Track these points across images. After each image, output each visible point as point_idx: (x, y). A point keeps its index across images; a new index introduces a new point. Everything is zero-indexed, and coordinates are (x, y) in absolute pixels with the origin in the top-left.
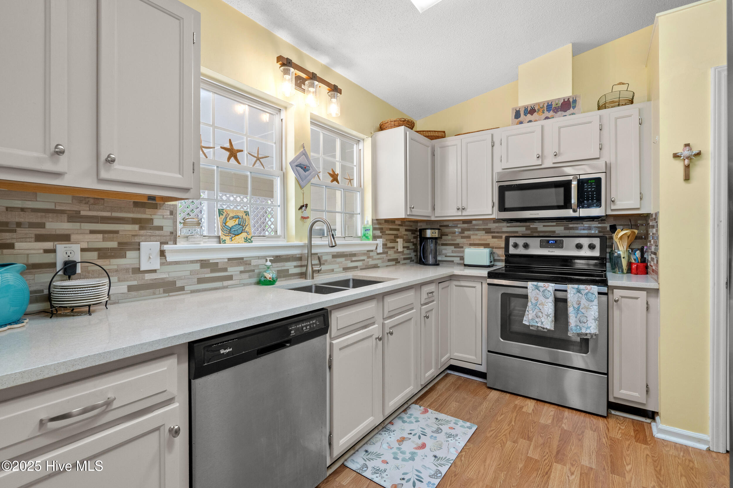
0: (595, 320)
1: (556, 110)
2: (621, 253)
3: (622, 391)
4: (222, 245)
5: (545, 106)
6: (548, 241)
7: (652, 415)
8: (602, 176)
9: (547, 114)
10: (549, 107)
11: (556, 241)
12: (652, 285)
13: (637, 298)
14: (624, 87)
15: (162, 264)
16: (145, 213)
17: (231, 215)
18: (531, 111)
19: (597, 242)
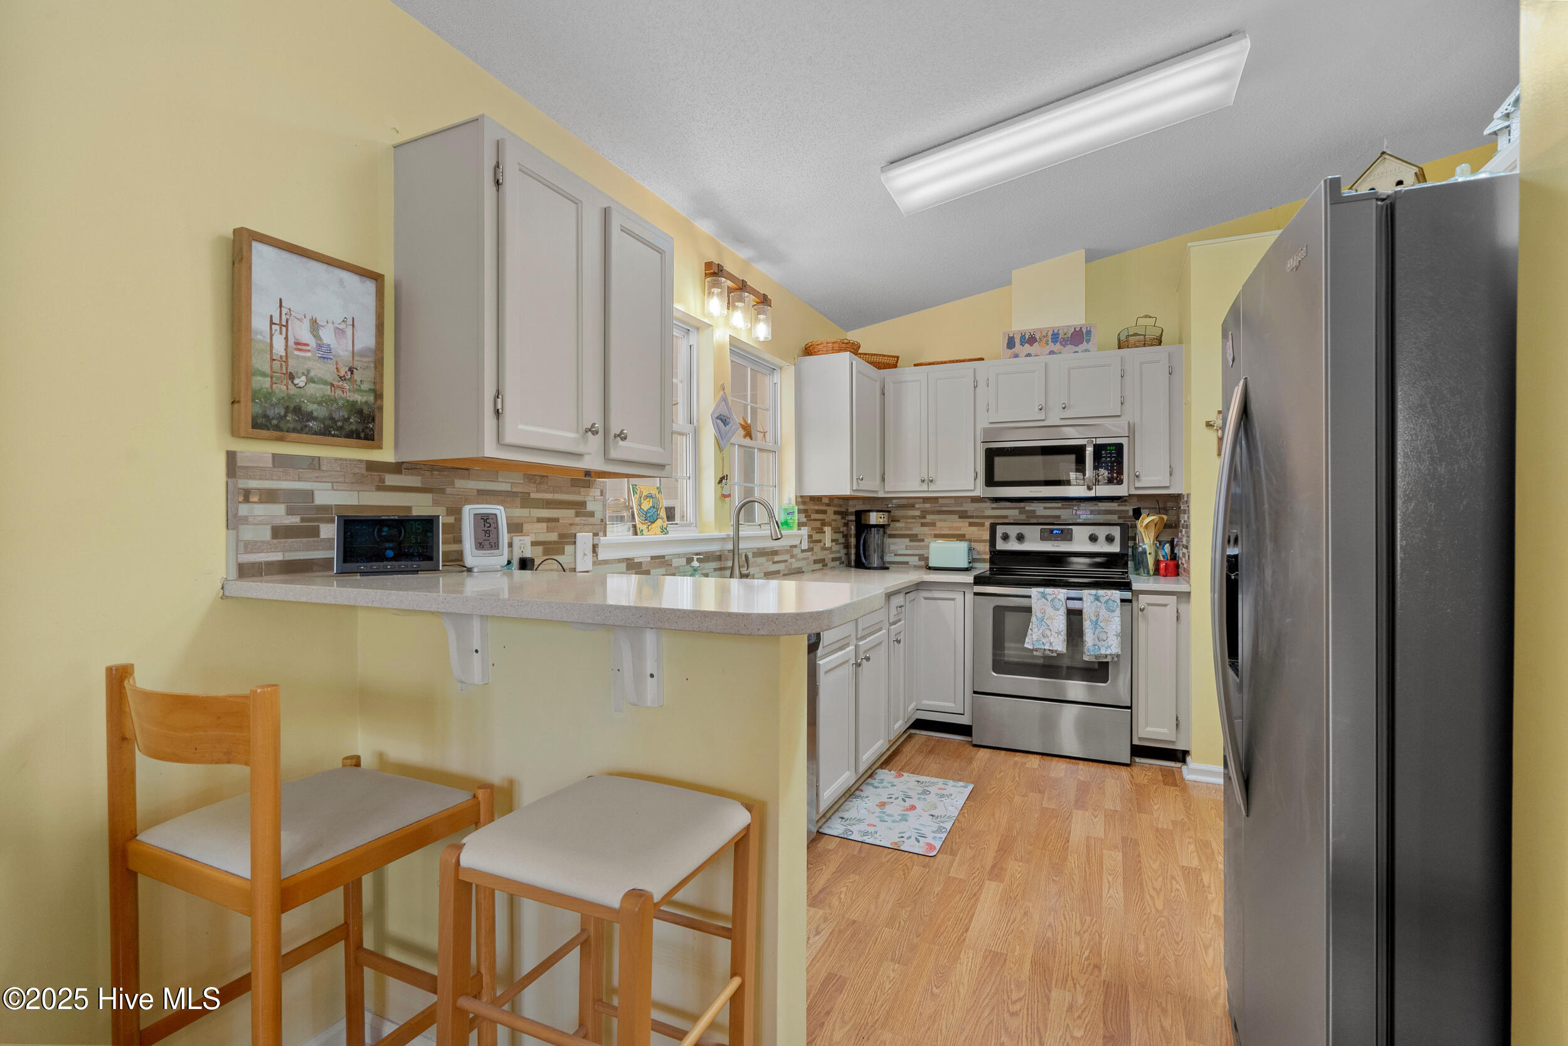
0: (1117, 635)
1: (1064, 342)
2: (1147, 547)
3: (1148, 729)
4: (639, 538)
5: (1050, 334)
6: (1052, 531)
7: (1181, 756)
8: (1124, 441)
9: (1052, 347)
10: (1055, 337)
11: (1062, 531)
12: (1181, 587)
13: (1166, 605)
14: (1151, 321)
15: (594, 563)
16: (579, 494)
17: (645, 493)
18: (1031, 340)
19: (1116, 532)
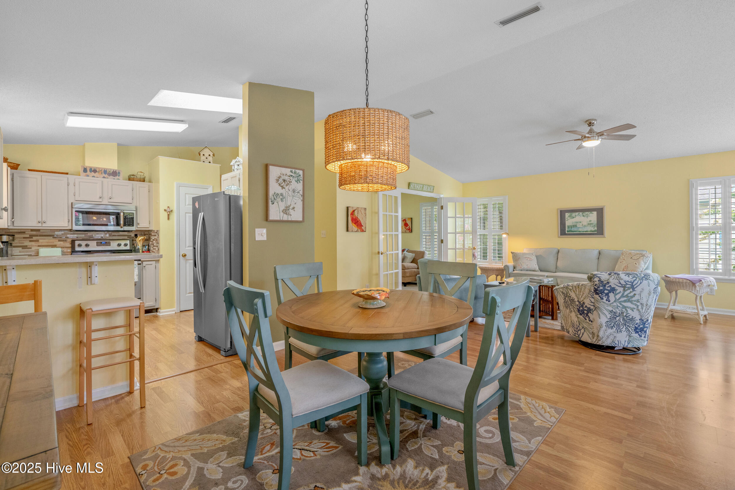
0: (137, 275)
1: (109, 174)
2: (139, 247)
3: (147, 304)
5: (103, 170)
6: (101, 243)
7: (157, 310)
8: (134, 212)
9: (104, 175)
10: (105, 172)
11: (106, 242)
13: (152, 264)
14: (143, 174)
18: (95, 171)
19: (128, 242)
